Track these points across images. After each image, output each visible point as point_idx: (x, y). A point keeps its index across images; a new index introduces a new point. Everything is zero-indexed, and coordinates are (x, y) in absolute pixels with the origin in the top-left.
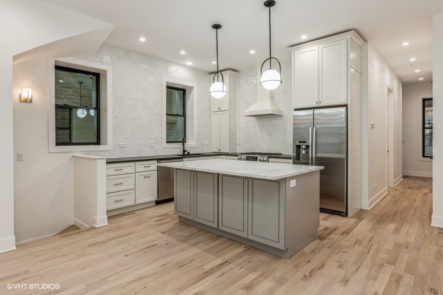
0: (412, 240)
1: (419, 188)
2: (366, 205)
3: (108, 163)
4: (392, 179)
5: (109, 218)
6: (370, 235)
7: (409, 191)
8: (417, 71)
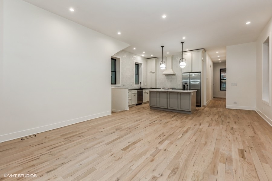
0: (221, 111)
1: (220, 101)
2: (205, 104)
3: (129, 90)
4: (211, 98)
5: (129, 108)
6: (210, 110)
7: (217, 101)
8: (219, 59)
